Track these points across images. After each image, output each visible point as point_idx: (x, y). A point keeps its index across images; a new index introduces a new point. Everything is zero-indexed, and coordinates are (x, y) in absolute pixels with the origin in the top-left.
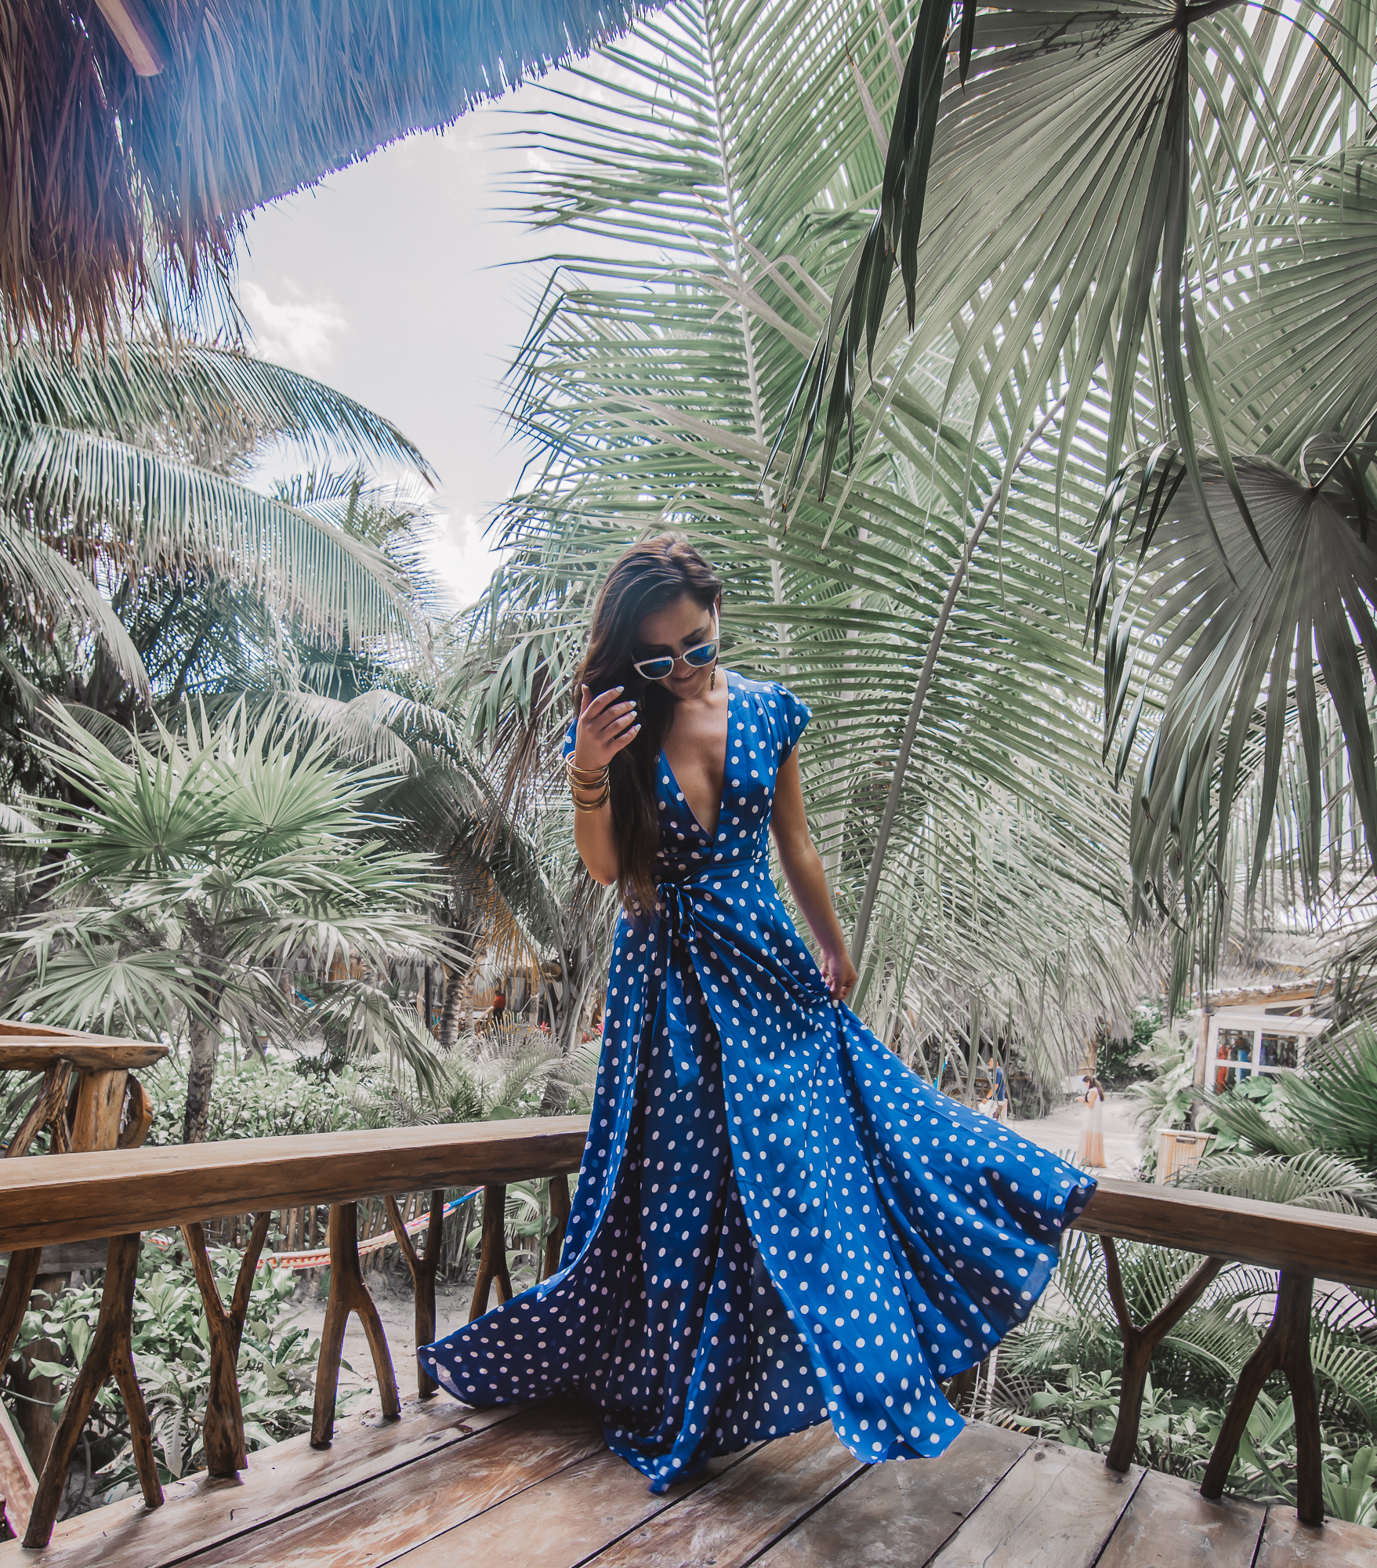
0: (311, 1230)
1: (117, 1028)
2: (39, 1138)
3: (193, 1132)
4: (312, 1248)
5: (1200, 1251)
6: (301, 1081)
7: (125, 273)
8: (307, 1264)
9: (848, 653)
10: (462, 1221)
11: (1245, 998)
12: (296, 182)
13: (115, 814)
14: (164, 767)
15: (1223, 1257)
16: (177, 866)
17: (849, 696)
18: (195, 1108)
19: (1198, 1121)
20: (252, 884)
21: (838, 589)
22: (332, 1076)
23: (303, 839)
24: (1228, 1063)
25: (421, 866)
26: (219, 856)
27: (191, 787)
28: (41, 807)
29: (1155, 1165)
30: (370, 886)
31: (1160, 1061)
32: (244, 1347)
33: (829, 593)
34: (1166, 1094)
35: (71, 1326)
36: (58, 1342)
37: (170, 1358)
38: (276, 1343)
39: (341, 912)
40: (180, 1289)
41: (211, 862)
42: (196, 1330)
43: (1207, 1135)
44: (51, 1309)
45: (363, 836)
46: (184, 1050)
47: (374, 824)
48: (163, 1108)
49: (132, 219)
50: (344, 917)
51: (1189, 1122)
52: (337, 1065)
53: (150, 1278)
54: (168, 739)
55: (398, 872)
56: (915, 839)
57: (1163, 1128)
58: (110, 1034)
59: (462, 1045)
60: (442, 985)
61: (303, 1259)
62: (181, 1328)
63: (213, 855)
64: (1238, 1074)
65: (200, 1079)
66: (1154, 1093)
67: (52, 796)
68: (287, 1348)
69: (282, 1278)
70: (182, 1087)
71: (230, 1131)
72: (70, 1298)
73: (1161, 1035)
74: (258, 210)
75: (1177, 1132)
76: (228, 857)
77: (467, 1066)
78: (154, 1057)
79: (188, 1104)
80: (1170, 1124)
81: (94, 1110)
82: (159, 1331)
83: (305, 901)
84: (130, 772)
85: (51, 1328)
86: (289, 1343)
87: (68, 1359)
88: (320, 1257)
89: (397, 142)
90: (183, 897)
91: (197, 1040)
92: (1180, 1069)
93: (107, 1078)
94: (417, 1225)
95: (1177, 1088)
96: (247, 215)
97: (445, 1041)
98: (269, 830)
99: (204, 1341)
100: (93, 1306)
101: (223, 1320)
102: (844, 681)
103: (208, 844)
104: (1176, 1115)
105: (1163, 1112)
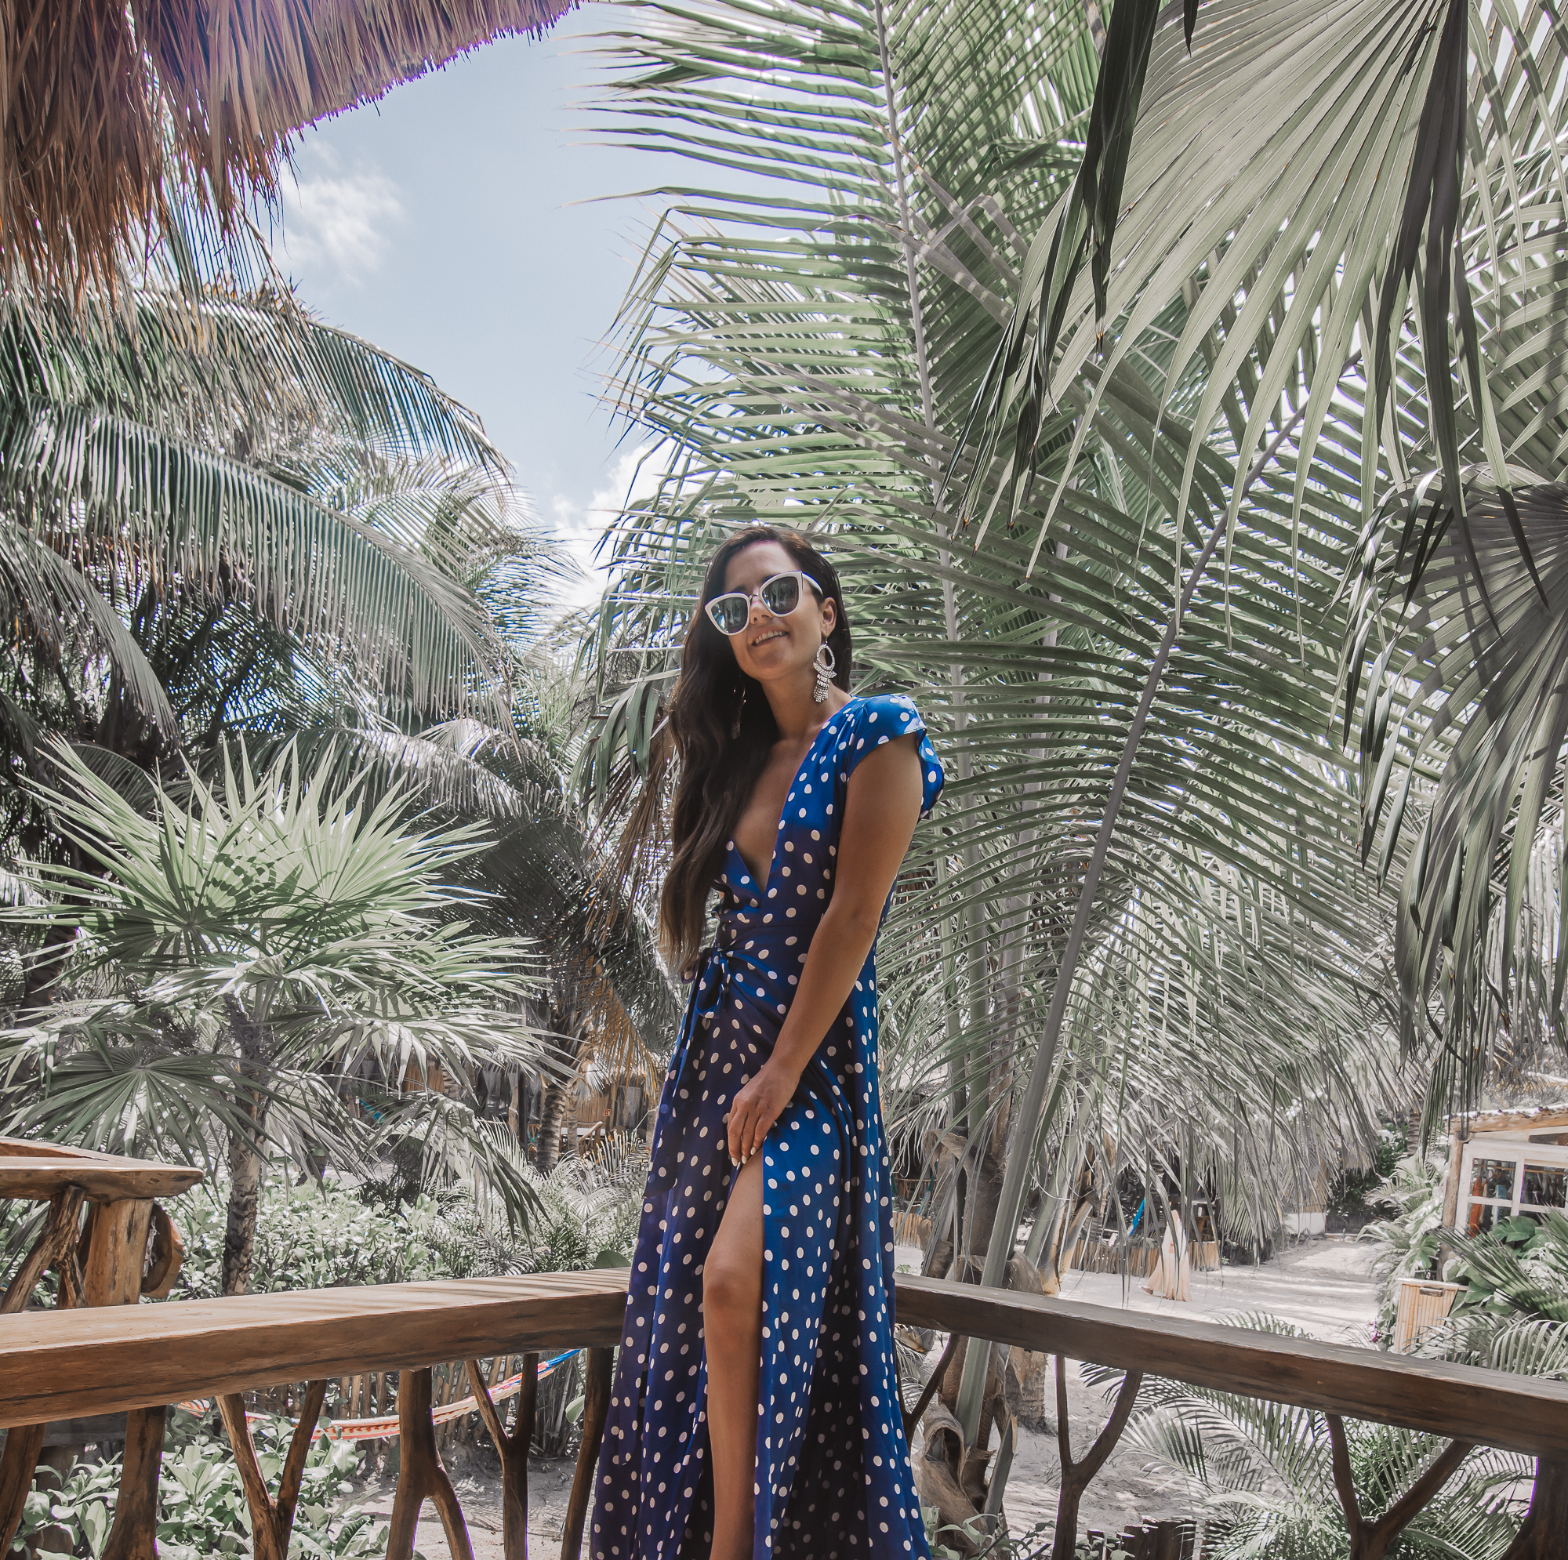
0: (379, 1393)
1: (137, 1149)
2: (45, 1278)
3: (234, 1274)
4: (380, 1414)
5: (1442, 1434)
6: (367, 1212)
7: (140, 205)
8: (374, 1434)
9: (1039, 699)
10: (562, 1383)
11: (1506, 1123)
12: (355, 94)
13: (135, 884)
14: (195, 825)
15: (1471, 1441)
16: (213, 949)
17: (1041, 754)
18: (236, 1245)
19: (1446, 1268)
20: (307, 976)
21: (1030, 617)
22: (405, 1208)
23: (369, 918)
24: (1484, 1201)
25: (513, 953)
26: (265, 937)
27: (229, 850)
28: (45, 875)
29: (1393, 1322)
30: (449, 977)
31: (1402, 1197)
32: (295, 1537)
33: (1018, 622)
34: (1409, 1237)
35: (85, 1510)
36: (68, 1528)
37: (207, 1549)
38: (337, 1529)
39: (415, 1010)
40: (219, 1465)
41: (254, 943)
42: (239, 1515)
43: (1456, 1286)
44: (60, 1489)
45: (442, 917)
46: (223, 1174)
47: (454, 900)
48: (198, 1244)
49: (148, 135)
50: (418, 1015)
51: (1434, 1270)
52: (411, 1193)
53: (182, 1452)
54: (201, 791)
55: (485, 960)
56: (1116, 929)
57: (1404, 1277)
58: (132, 1155)
59: (563, 1170)
60: (539, 1095)
61: (369, 1428)
62: (220, 1513)
63: (257, 936)
64: (1495, 1212)
65: (241, 1209)
66: (1393, 1235)
67: (58, 860)
68: (349, 1538)
69: (342, 1453)
70: (219, 1218)
71: (278, 1273)
72: (82, 1476)
73: (1406, 1166)
74: (307, 129)
75: (1421, 1282)
76: (276, 938)
77: (570, 1196)
78: (185, 1183)
79: (228, 1239)
80: (1413, 1272)
81: (111, 1247)
82: (193, 1516)
83: (372, 996)
84: (153, 831)
85: (59, 1512)
86: (350, 1533)
87: (82, 1549)
88: (388, 1426)
89: (483, 46)
90: (222, 991)
91: (237, 1165)
92: (1426, 1207)
93: (127, 1208)
94: (506, 1388)
95: (1422, 1230)
96: (294, 135)
97: (543, 1166)
98: (327, 905)
99: (248, 1527)
100: (113, 1486)
101: (269, 1510)
102: (1035, 736)
103: (251, 922)
104: (1419, 1263)
105: (1404, 1259)
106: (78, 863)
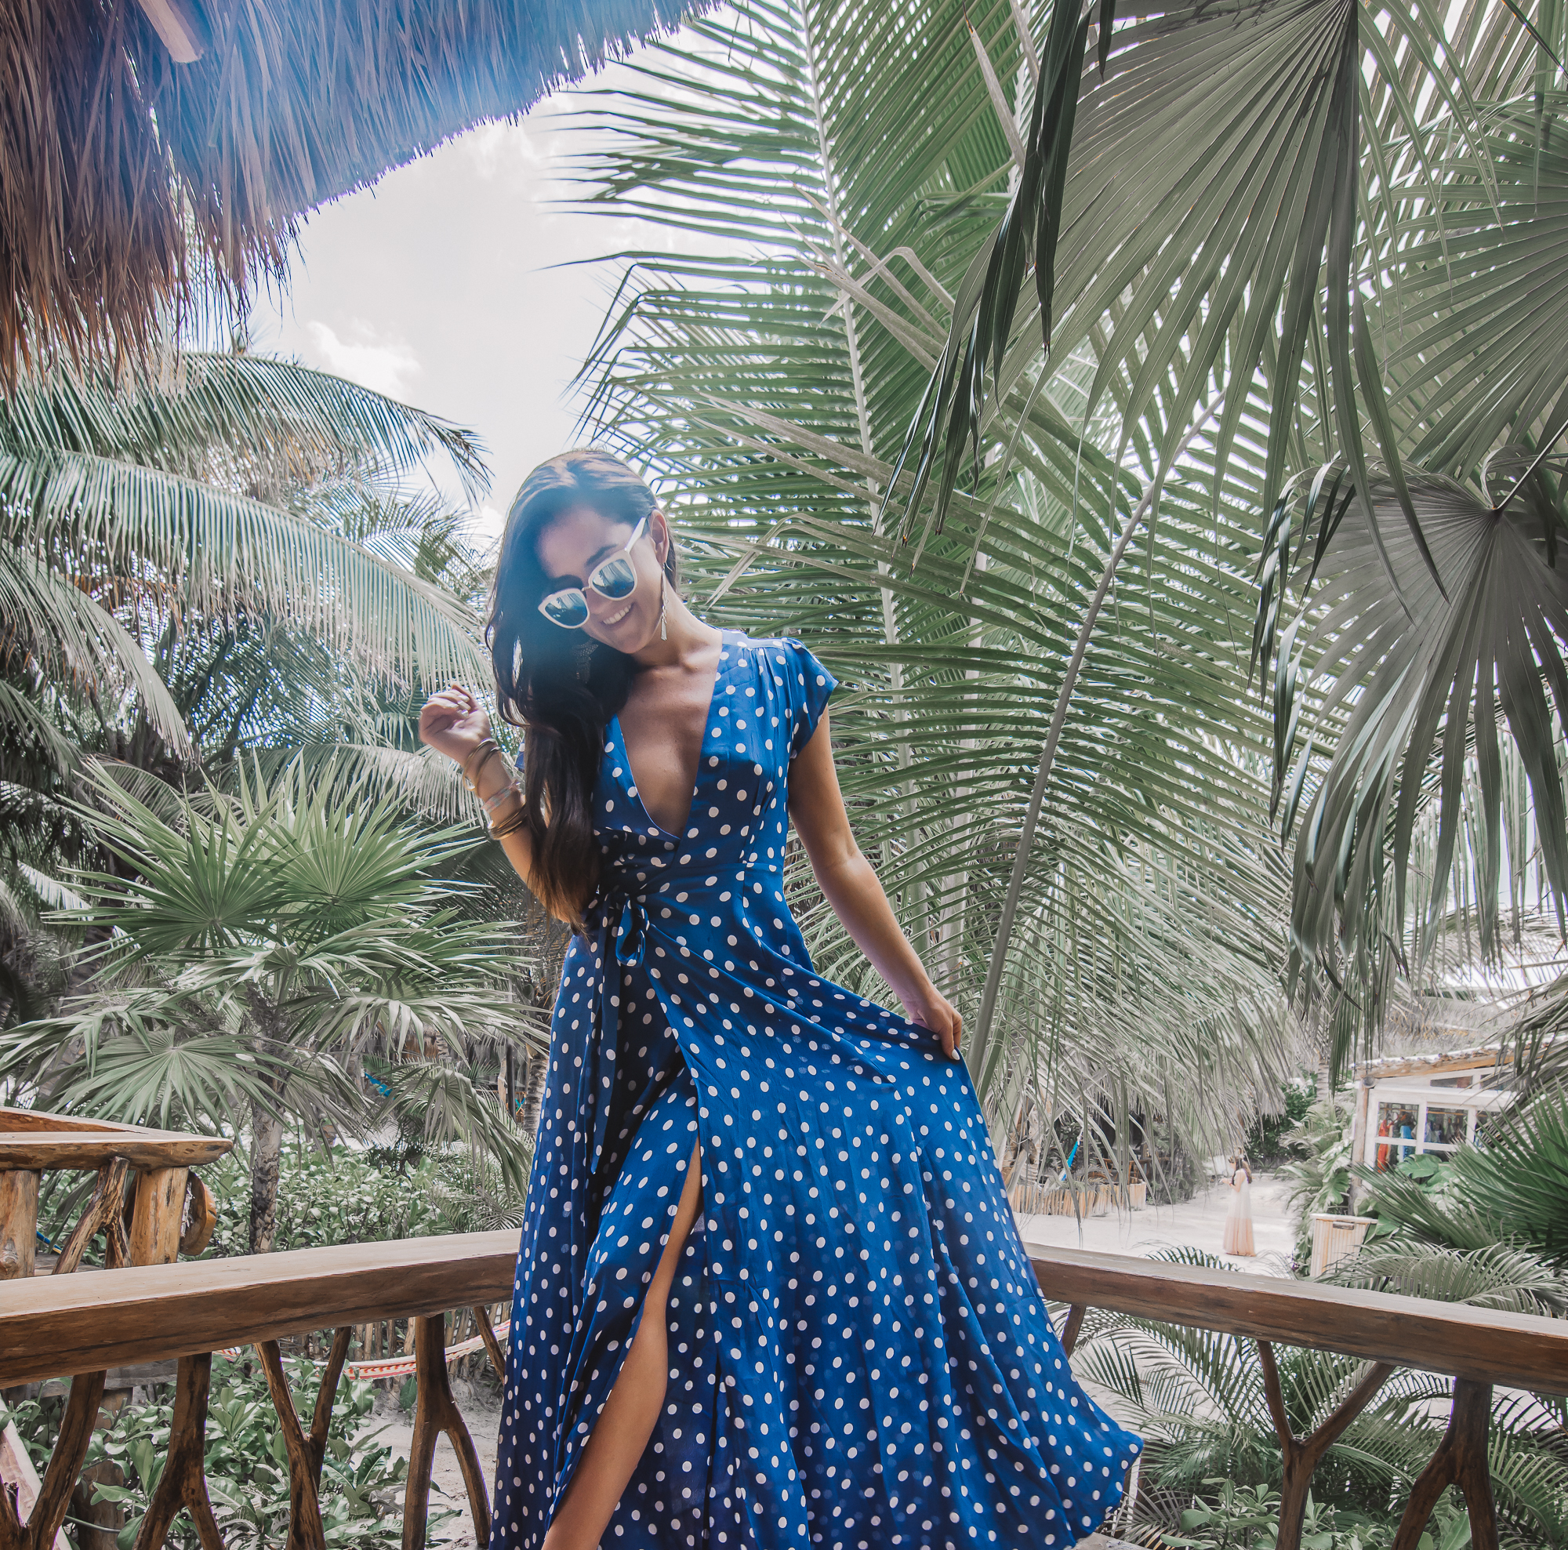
0: (390, 1337)
1: (174, 1122)
3: (259, 1232)
4: (392, 1356)
5: (1366, 1357)
6: (375, 1175)
7: (166, 288)
8: (386, 1374)
9: (967, 697)
11: (1408, 1069)
13: (166, 886)
15: (1392, 1362)
16: (234, 941)
17: (971, 744)
18: (260, 1206)
19: (1356, 1204)
20: (318, 962)
21: (955, 624)
22: (410, 1170)
23: (371, 910)
24: (1389, 1141)
25: (501, 935)
26: (280, 930)
27: (248, 855)
29: (1309, 1254)
30: (445, 960)
31: (1313, 1139)
32: (326, 1469)
33: (945, 630)
34: (1322, 1176)
35: (134, 1447)
36: (121, 1463)
37: (242, 1480)
38: (357, 1461)
39: (417, 989)
40: (252, 1404)
41: (272, 937)
42: (270, 1450)
43: (1369, 1220)
44: (112, 1429)
46: (247, 1141)
47: (451, 892)
48: (226, 1206)
49: (173, 227)
50: (420, 995)
51: (1345, 1205)
52: (413, 1155)
53: (219, 1393)
54: (221, 801)
55: (476, 943)
56: (1045, 901)
57: (1317, 1212)
58: (168, 1128)
60: (525, 1066)
61: (382, 1368)
62: (253, 1447)
63: (273, 929)
64: (1401, 1152)
66: (1309, 1174)
68: (368, 1467)
69: (360, 1390)
70: (245, 1182)
71: (298, 1230)
72: (132, 1415)
73: (1314, 1110)
74: (311, 213)
75: (1334, 1217)
76: (291, 932)
78: (216, 1153)
79: (254, 1202)
80: (1326, 1207)
81: (152, 1211)
82: (230, 1451)
83: (376, 979)
84: (181, 841)
85: (112, 1449)
86: (370, 1462)
87: (132, 1481)
88: (402, 1364)
89: (465, 132)
90: (242, 979)
91: (260, 1130)
92: (1336, 1148)
93: (167, 1175)
94: (502, 1329)
95: (1334, 1168)
96: (300, 219)
98: (334, 900)
99: (279, 1458)
100: (160, 1424)
101: (303, 1444)
102: (965, 727)
103: (268, 917)
104: (1332, 1198)
105: (1318, 1195)
106: (113, 868)
